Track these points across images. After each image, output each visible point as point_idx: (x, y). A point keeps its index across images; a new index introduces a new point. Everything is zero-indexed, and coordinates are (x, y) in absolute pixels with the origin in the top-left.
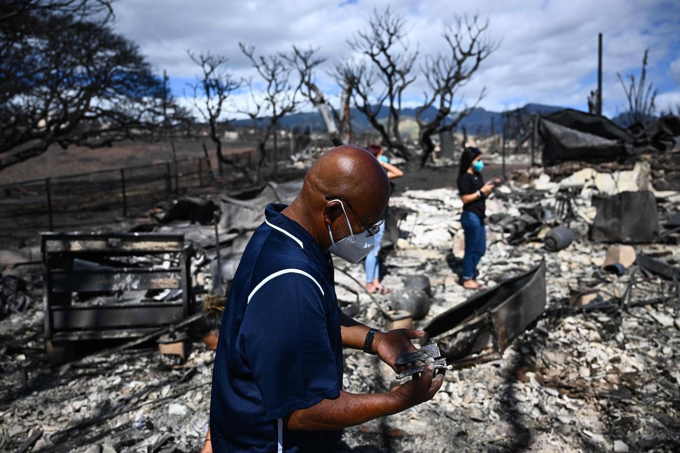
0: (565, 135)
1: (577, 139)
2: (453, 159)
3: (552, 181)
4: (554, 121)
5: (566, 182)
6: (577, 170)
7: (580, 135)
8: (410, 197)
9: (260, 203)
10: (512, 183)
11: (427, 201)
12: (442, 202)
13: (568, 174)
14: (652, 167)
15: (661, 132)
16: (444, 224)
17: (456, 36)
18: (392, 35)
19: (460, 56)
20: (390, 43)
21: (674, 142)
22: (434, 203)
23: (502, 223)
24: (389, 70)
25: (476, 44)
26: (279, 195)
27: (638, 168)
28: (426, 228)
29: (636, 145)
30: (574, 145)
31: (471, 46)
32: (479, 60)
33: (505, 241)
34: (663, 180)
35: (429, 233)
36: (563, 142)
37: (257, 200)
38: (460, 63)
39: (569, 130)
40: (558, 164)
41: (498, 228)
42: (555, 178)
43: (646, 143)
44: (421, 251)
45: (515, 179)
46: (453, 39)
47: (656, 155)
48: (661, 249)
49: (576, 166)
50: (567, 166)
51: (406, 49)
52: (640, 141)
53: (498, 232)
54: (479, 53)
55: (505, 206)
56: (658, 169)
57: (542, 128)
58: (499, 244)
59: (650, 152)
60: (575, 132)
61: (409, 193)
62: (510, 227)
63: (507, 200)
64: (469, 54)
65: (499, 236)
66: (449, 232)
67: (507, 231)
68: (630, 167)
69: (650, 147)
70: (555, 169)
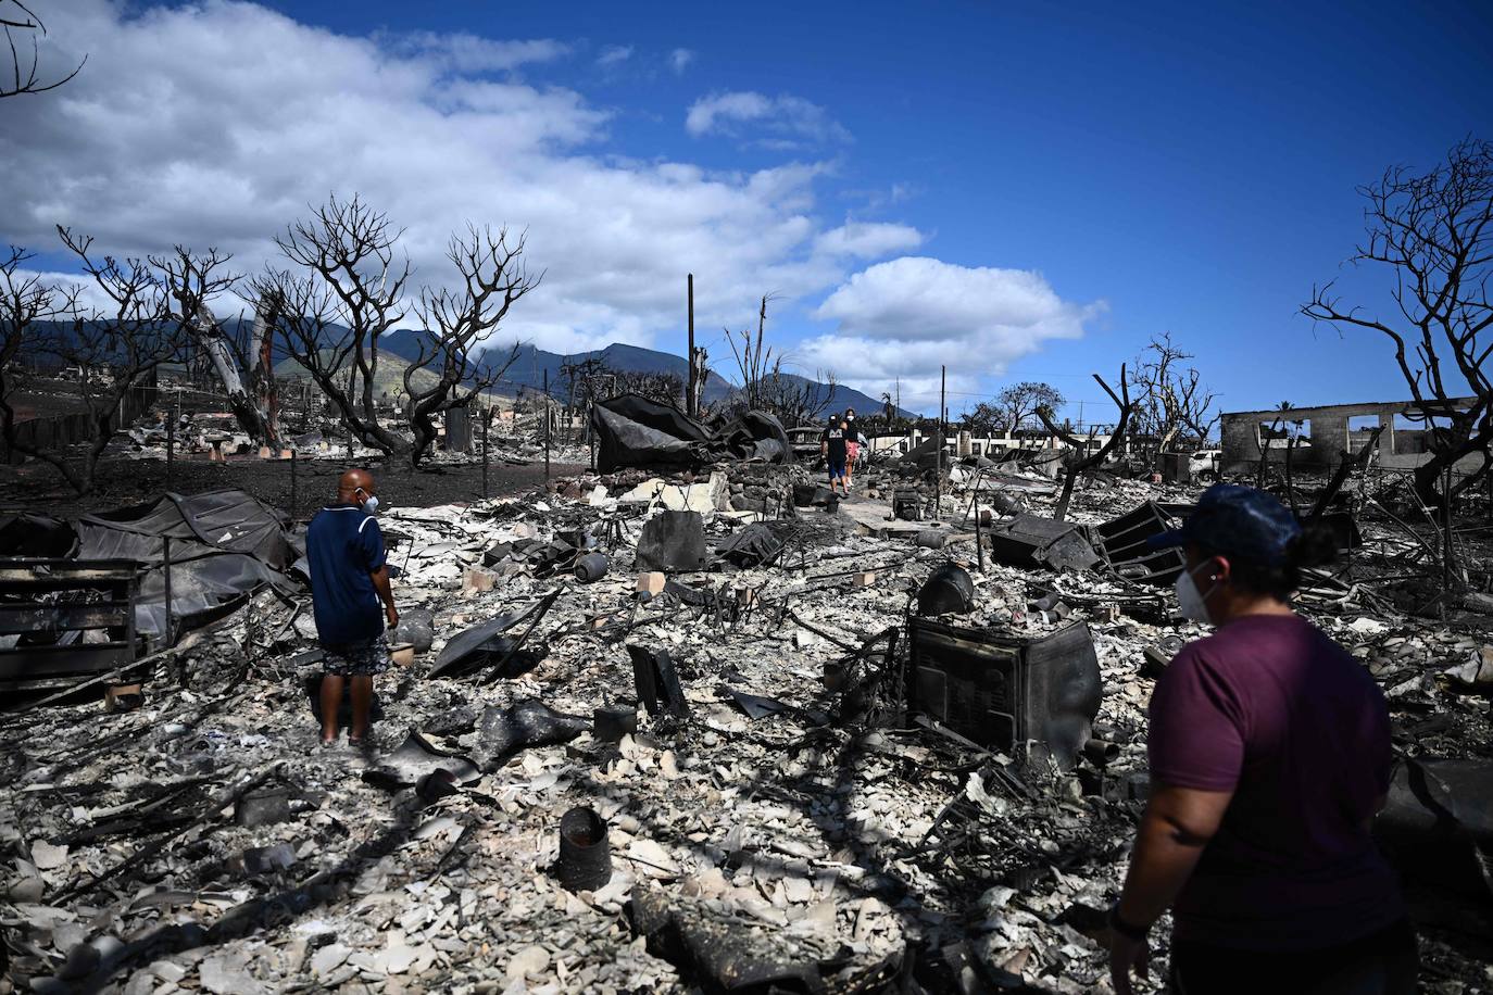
0: (626, 431)
1: (641, 437)
2: (469, 453)
3: (610, 494)
4: (613, 409)
5: (628, 497)
6: (642, 481)
7: (646, 430)
8: (396, 517)
9: (150, 527)
10: (555, 495)
11: (424, 523)
12: (448, 524)
13: (631, 487)
14: (729, 479)
15: (741, 434)
16: (451, 556)
17: (472, 257)
18: (362, 243)
19: (478, 291)
20: (358, 256)
21: (755, 448)
22: (437, 526)
23: (527, 551)
24: (356, 299)
25: (502, 276)
26: (187, 512)
27: (714, 478)
28: (425, 561)
29: (712, 449)
30: (638, 445)
31: (497, 277)
32: (508, 300)
33: (530, 574)
34: (741, 495)
35: (429, 568)
36: (623, 440)
37: (145, 522)
38: (478, 301)
39: (632, 423)
40: (619, 470)
41: (523, 557)
42: (615, 491)
43: (722, 448)
44: (419, 590)
45: (560, 490)
46: (466, 262)
47: (733, 463)
48: (703, 576)
49: (641, 474)
50: (630, 474)
51: (386, 264)
52: (716, 444)
53: (520, 562)
54: (510, 288)
55: (540, 529)
56: (736, 483)
57: (596, 418)
58: (522, 578)
59: (728, 459)
60: (638, 425)
61: (393, 510)
62: (537, 555)
63: (544, 522)
64: (493, 287)
65: (522, 568)
66: (457, 565)
67: (533, 561)
68: (705, 477)
69: (727, 453)
70: (615, 478)
